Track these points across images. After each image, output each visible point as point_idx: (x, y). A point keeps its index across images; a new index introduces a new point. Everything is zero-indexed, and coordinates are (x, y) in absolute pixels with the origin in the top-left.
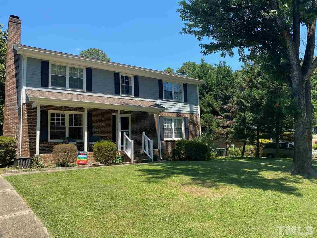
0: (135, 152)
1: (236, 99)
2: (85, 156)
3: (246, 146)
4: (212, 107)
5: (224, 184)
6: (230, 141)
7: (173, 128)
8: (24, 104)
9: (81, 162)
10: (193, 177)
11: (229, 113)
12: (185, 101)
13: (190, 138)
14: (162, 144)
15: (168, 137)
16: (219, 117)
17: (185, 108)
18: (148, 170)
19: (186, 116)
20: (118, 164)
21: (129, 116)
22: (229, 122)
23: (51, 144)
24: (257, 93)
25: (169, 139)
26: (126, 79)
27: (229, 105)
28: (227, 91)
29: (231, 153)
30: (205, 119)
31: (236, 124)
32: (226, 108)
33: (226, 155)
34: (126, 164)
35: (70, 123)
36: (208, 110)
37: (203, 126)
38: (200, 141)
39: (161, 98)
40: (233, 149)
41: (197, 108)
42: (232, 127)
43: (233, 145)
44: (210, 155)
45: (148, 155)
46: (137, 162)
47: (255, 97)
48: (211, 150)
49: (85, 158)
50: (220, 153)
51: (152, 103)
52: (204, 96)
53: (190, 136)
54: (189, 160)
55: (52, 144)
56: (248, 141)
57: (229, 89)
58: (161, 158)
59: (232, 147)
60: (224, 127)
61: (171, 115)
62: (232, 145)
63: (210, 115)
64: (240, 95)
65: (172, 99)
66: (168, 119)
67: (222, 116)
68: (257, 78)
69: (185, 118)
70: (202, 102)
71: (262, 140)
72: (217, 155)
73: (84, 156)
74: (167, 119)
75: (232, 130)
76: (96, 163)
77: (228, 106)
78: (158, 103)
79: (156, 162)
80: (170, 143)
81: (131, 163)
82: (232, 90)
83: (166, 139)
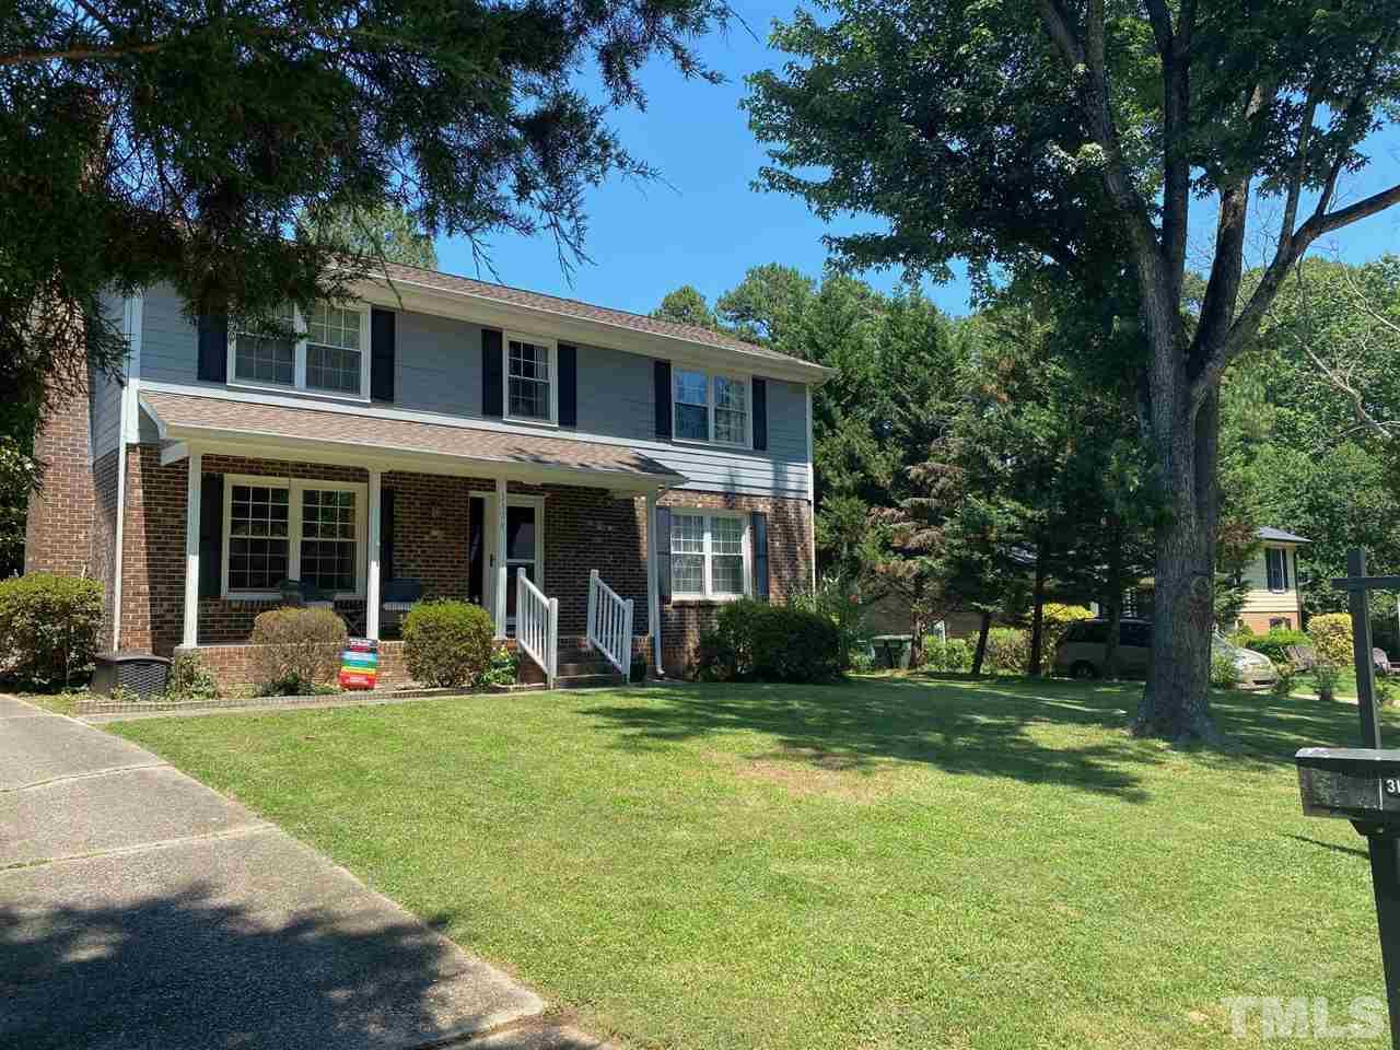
0: (561, 646)
1: (956, 443)
2: (370, 657)
3: (991, 632)
4: (863, 469)
5: (892, 759)
6: (930, 610)
7: (708, 552)
8: (131, 448)
9: (354, 680)
10: (786, 738)
11: (928, 496)
12: (755, 447)
13: (772, 596)
14: (663, 615)
15: (687, 589)
16: (888, 512)
17: (755, 474)
18: (619, 710)
19: (761, 508)
20: (496, 690)
21: (537, 503)
22: (927, 532)
23: (234, 605)
24: (1038, 422)
25: (692, 597)
26: (526, 354)
27: (931, 464)
28: (921, 407)
29: (933, 659)
30: (833, 516)
31: (956, 542)
32: (918, 476)
33: (913, 664)
34: (530, 689)
35: (305, 526)
36: (848, 483)
37: (823, 547)
38: (813, 609)
39: (663, 433)
40: (943, 642)
41: (802, 477)
42: (939, 555)
43: (940, 625)
44: (847, 665)
45: (611, 657)
46: (572, 684)
47: (1032, 437)
48: (851, 642)
49: (370, 665)
50: (889, 656)
51: (630, 452)
52: (831, 425)
53: (774, 586)
54: (768, 681)
55: (238, 605)
56: (1000, 610)
57: (933, 400)
58: (661, 672)
59: (939, 632)
60: (909, 554)
61: (699, 503)
62: (938, 625)
63: (855, 500)
64: (973, 427)
65: (706, 438)
66: (688, 519)
67: (900, 509)
68: (1042, 363)
69: (755, 517)
70: (823, 449)
71: (1054, 610)
72: (875, 666)
73: (365, 655)
74: (685, 518)
75: (937, 564)
76: (413, 684)
77: (925, 468)
78: (649, 454)
79: (643, 686)
80: (693, 612)
81: (547, 688)
82: (944, 405)
83: (676, 597)
